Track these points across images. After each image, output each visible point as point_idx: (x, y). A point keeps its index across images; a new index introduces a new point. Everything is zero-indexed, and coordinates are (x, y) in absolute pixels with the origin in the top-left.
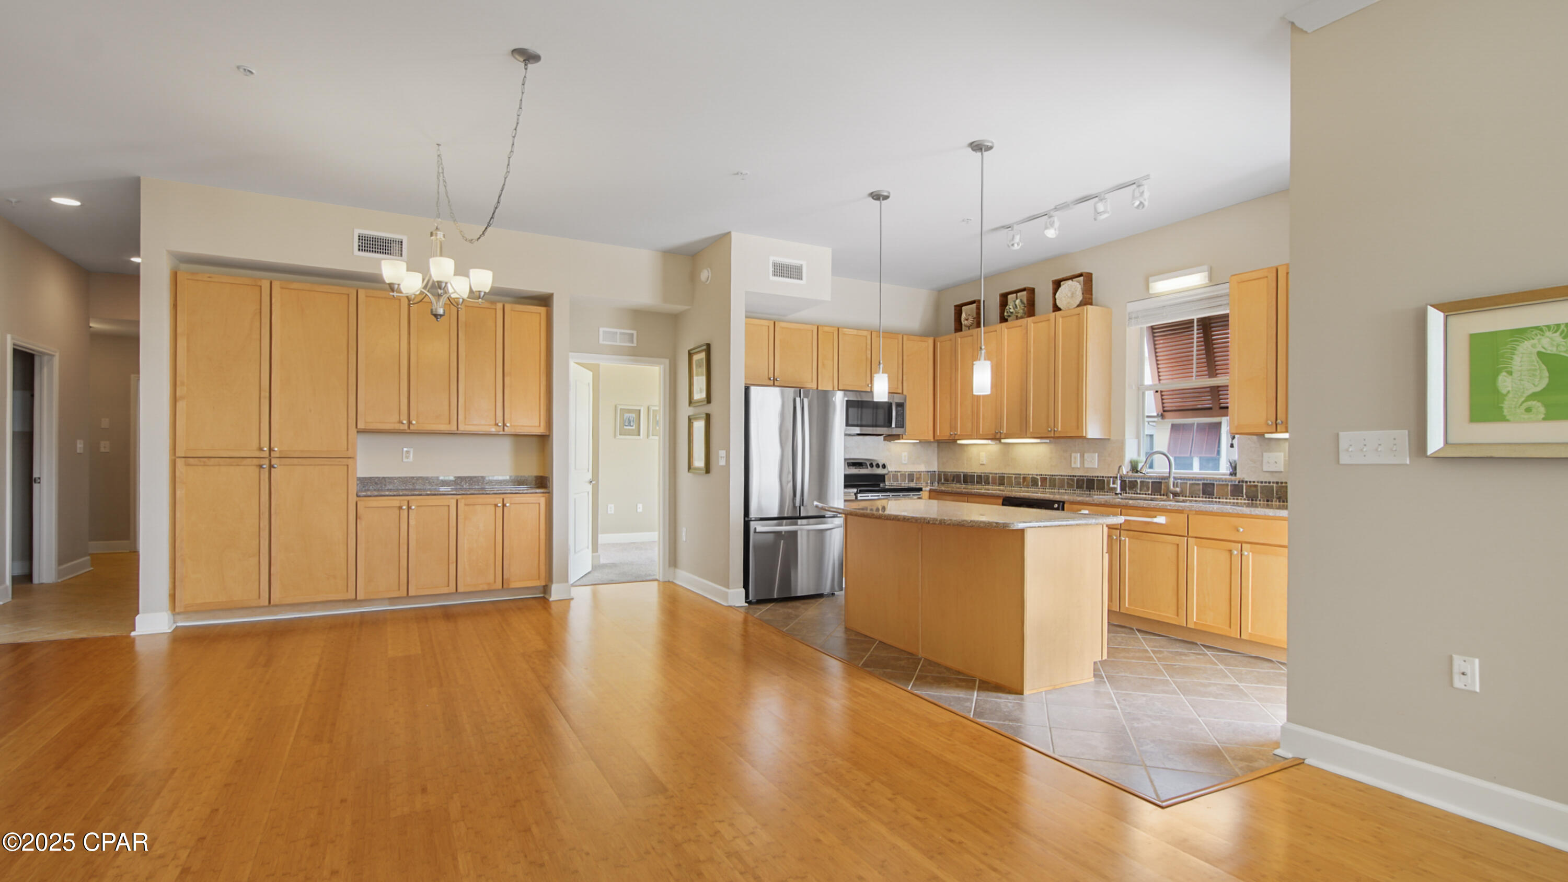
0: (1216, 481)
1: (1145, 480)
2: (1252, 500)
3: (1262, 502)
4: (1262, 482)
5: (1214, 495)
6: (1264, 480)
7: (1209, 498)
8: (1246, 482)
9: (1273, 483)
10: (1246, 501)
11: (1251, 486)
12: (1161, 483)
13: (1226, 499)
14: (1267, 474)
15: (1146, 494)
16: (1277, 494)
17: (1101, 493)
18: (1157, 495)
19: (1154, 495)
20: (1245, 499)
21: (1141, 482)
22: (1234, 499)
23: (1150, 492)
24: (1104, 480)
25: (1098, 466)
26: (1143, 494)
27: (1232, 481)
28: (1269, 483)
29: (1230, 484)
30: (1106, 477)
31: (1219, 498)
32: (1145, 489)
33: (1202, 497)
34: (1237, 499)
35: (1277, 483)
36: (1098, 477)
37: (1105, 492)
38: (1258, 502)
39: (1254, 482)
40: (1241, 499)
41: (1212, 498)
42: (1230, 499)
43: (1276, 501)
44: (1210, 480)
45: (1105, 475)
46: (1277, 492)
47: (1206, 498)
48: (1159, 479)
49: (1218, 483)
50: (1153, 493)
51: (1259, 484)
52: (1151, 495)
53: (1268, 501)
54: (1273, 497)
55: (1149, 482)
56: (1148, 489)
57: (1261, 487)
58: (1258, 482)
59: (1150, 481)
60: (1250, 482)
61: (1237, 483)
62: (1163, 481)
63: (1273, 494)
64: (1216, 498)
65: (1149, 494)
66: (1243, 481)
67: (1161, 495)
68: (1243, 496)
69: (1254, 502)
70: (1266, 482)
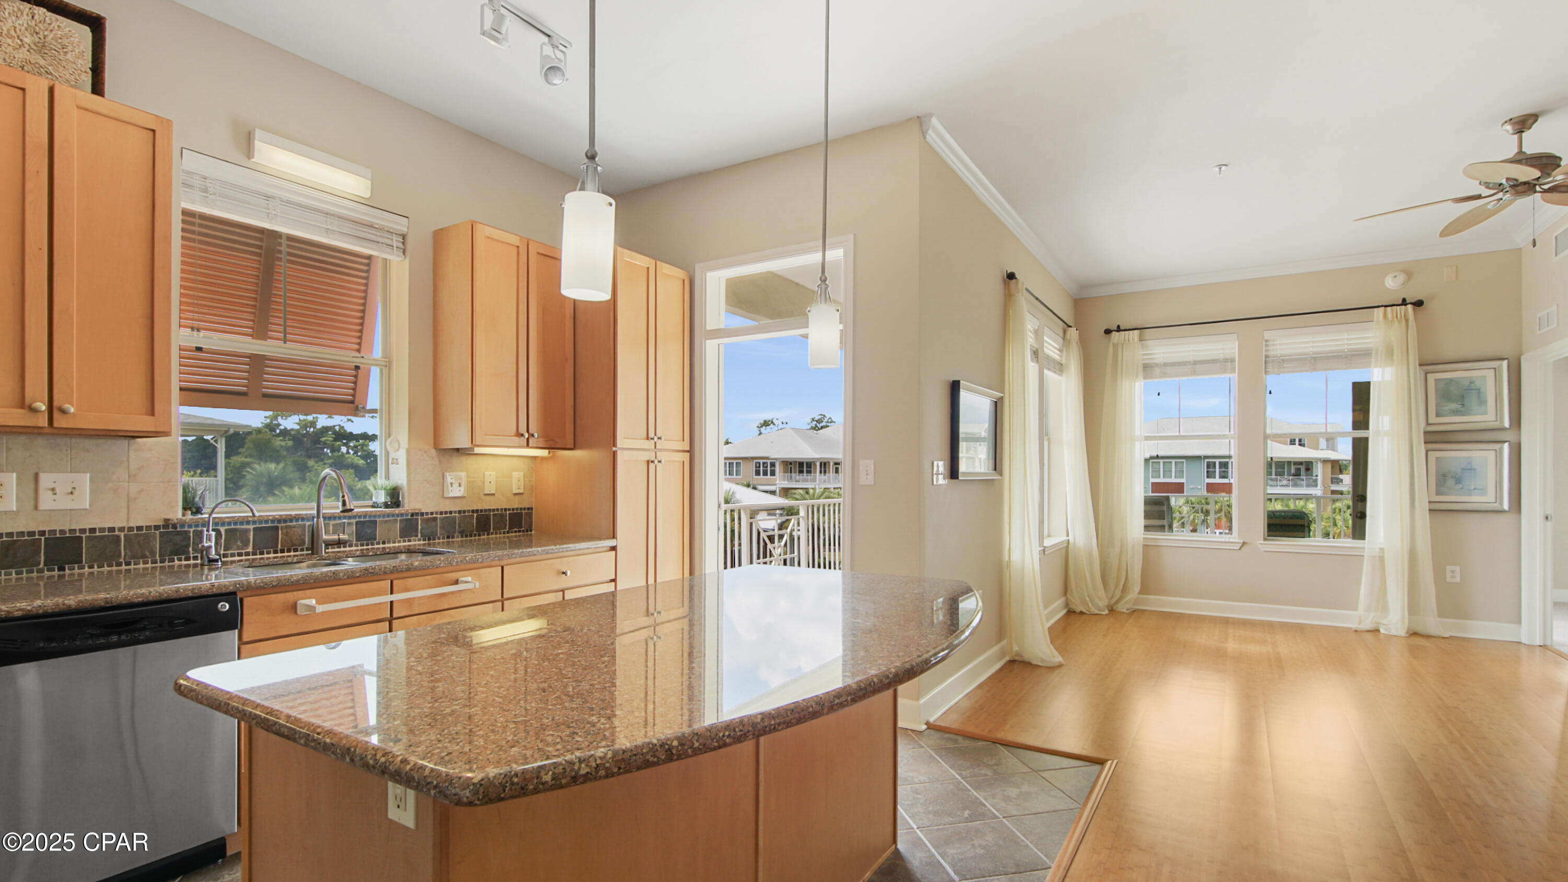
0: (379, 516)
1: (238, 527)
2: (429, 539)
3: (441, 541)
4: (441, 513)
5: (375, 539)
6: (444, 510)
7: (367, 545)
8: (422, 514)
9: (455, 512)
10: (422, 542)
11: (428, 520)
12: (277, 528)
13: (394, 542)
14: (448, 502)
15: (240, 555)
16: (459, 527)
17: (106, 569)
18: (268, 553)
19: (262, 553)
20: (419, 540)
21: (226, 531)
22: (404, 541)
23: (250, 549)
24: (118, 537)
25: (90, 505)
26: (233, 555)
27: (402, 515)
28: (451, 512)
29: (399, 519)
30: (122, 529)
31: (384, 543)
32: (239, 543)
33: (356, 546)
34: (409, 541)
35: (460, 512)
36: (93, 530)
37: (119, 564)
38: (437, 541)
39: (432, 513)
40: (415, 540)
41: (373, 544)
42: (399, 542)
43: (458, 537)
44: (370, 516)
45: (117, 525)
46: (459, 524)
47: (362, 545)
48: (273, 521)
49: (381, 519)
50: (258, 550)
51: (439, 516)
52: (254, 554)
53: (448, 537)
54: (454, 532)
55: (247, 531)
56: (246, 544)
57: (442, 519)
58: (437, 513)
59: (251, 527)
60: (427, 514)
61: (409, 517)
62: (280, 525)
63: (455, 527)
64: (378, 543)
65: (247, 554)
66: (417, 514)
67: (276, 552)
68: (417, 536)
69: (432, 541)
70: (446, 513)
